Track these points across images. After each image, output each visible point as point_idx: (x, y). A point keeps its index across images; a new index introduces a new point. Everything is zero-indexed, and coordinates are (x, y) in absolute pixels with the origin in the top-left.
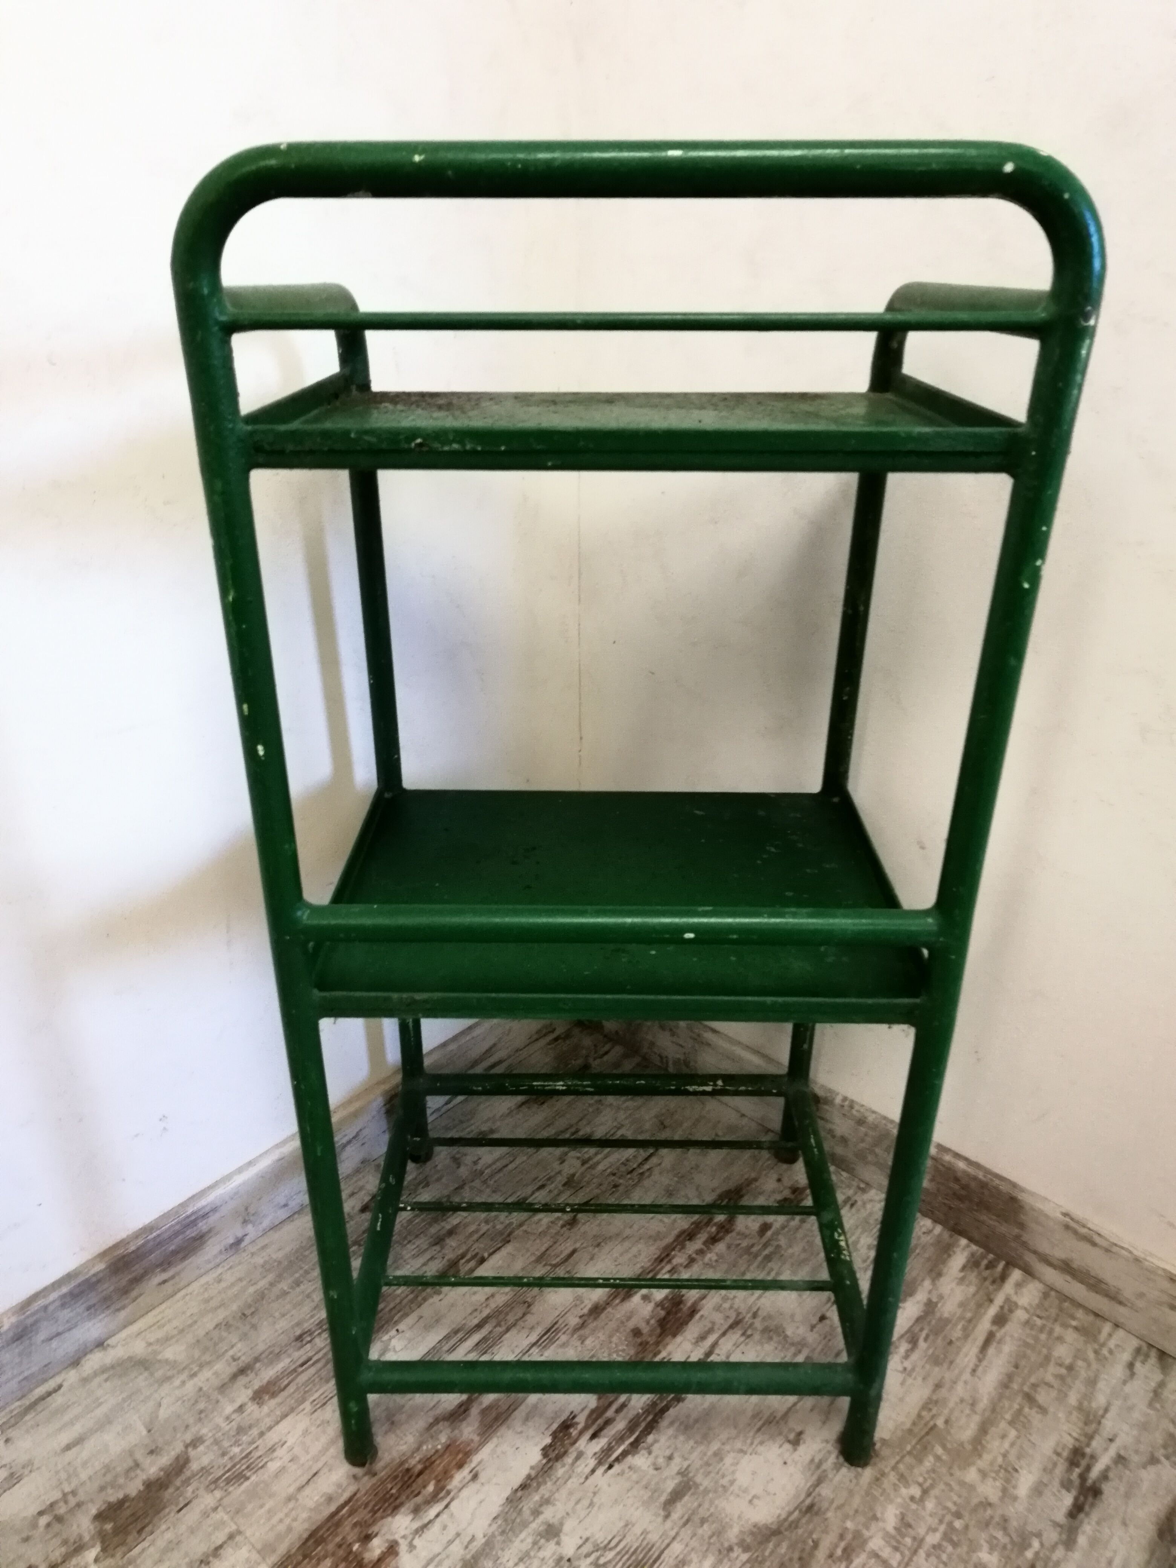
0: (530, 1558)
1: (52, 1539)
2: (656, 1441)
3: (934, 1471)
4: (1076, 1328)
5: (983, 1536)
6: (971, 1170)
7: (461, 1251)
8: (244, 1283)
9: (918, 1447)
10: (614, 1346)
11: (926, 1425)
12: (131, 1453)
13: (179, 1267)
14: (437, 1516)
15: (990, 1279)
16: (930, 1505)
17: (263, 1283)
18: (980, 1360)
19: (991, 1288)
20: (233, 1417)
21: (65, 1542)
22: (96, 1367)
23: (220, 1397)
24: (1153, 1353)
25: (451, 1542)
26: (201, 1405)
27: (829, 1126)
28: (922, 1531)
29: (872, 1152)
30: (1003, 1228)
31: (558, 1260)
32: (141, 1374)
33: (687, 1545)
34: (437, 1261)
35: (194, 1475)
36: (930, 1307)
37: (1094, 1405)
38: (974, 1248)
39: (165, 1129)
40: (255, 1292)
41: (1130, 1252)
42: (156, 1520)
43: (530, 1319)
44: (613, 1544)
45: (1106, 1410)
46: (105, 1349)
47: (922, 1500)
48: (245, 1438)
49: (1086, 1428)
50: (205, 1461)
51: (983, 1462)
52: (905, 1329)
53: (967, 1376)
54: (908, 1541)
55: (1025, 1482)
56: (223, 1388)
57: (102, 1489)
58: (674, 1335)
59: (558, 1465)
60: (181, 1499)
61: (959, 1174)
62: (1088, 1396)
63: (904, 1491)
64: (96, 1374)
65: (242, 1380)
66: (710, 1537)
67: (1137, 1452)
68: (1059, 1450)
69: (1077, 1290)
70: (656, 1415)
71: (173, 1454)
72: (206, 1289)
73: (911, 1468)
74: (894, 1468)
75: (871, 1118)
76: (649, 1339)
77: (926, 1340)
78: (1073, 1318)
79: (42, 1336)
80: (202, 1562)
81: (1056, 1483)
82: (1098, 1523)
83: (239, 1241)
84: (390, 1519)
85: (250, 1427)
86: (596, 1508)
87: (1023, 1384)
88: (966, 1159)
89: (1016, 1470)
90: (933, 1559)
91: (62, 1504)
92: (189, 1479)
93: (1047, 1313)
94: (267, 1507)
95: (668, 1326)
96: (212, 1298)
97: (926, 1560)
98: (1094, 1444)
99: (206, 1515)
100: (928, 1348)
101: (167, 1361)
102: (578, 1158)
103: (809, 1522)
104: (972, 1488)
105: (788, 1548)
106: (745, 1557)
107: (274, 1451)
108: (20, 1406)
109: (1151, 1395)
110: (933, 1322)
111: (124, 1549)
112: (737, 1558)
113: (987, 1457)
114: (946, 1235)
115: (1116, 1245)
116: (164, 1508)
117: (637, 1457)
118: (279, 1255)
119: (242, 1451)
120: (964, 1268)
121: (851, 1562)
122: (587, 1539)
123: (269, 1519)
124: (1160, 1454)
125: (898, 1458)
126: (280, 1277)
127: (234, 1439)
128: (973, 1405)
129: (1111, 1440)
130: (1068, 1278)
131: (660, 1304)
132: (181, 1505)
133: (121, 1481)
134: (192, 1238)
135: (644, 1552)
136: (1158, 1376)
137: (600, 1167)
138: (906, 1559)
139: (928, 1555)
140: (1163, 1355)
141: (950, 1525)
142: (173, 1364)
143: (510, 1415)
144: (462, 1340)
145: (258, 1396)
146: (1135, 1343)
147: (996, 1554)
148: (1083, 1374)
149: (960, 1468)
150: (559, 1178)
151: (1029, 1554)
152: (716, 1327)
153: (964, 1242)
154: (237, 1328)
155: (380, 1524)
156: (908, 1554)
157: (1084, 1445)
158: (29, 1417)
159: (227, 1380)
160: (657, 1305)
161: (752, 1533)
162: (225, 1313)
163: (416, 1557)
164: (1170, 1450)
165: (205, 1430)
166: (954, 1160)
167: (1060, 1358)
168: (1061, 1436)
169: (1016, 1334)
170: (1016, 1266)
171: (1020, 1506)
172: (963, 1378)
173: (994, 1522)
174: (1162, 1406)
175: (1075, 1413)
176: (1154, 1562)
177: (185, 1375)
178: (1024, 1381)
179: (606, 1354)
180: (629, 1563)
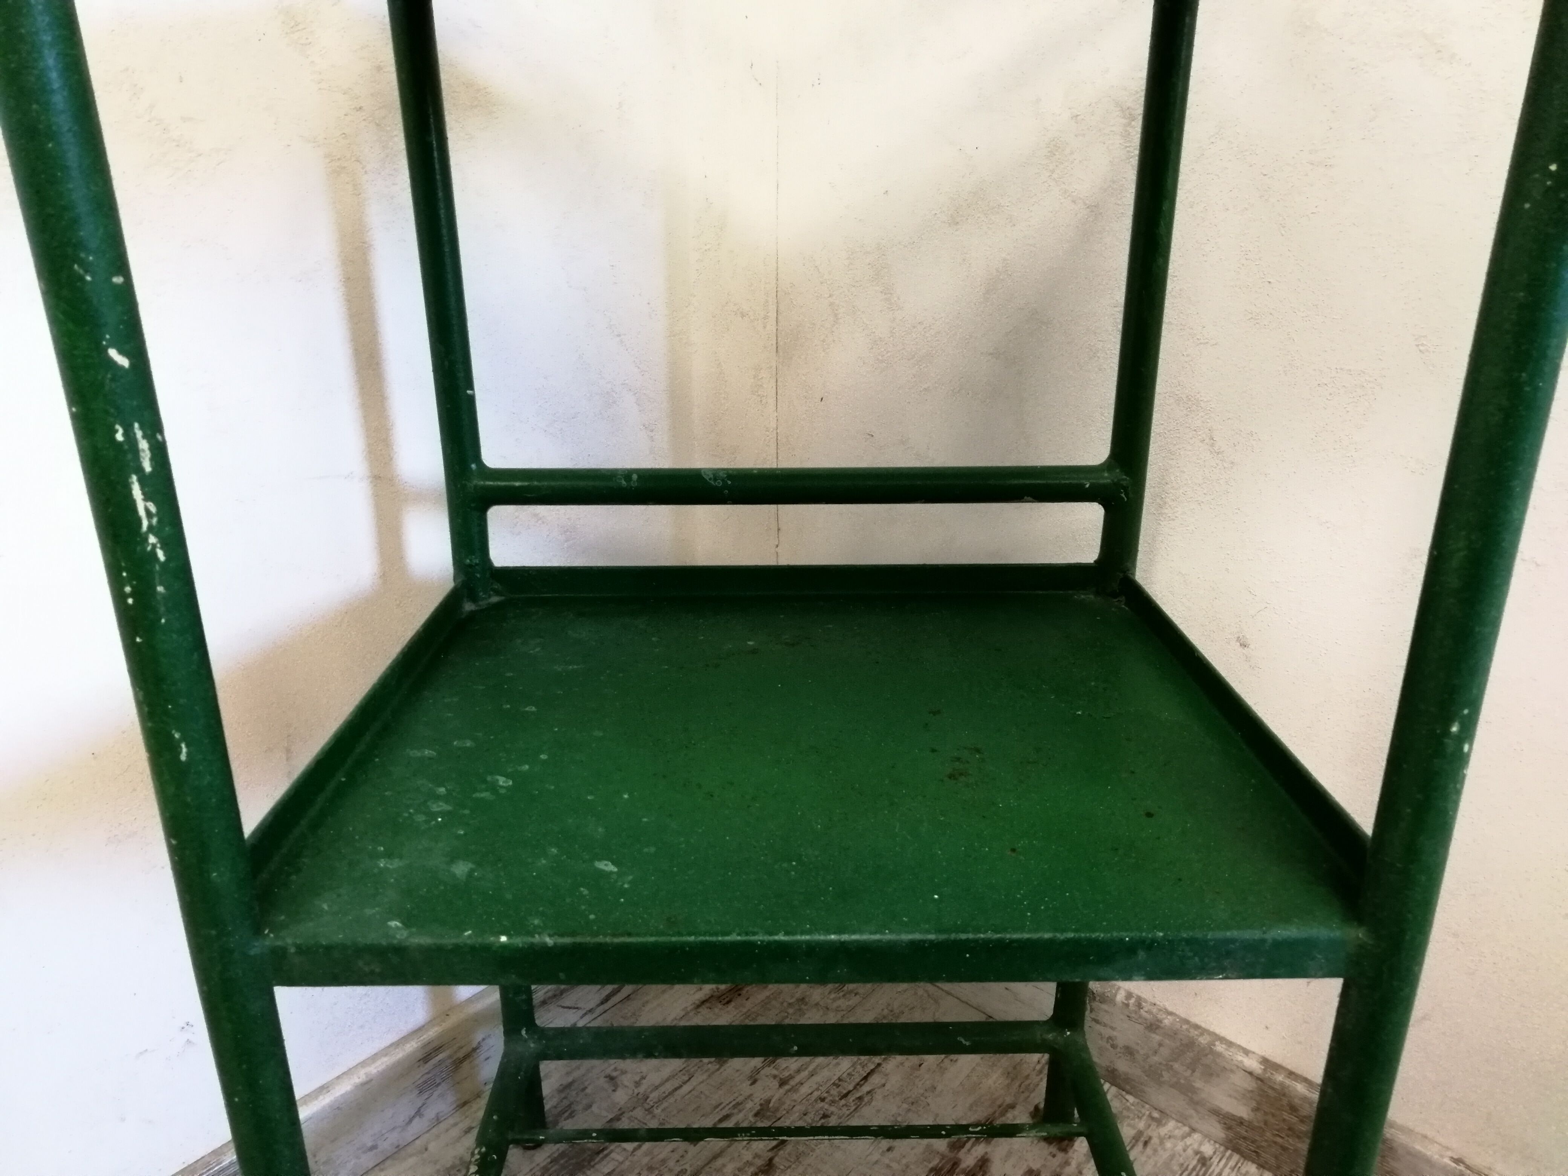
27: (1107, 1032)
29: (1170, 1068)
39: (189, 1042)
61: (1297, 1101)
75: (1167, 1021)
102: (775, 1077)
137: (804, 1090)
150: (749, 1105)
166: (1288, 1082)
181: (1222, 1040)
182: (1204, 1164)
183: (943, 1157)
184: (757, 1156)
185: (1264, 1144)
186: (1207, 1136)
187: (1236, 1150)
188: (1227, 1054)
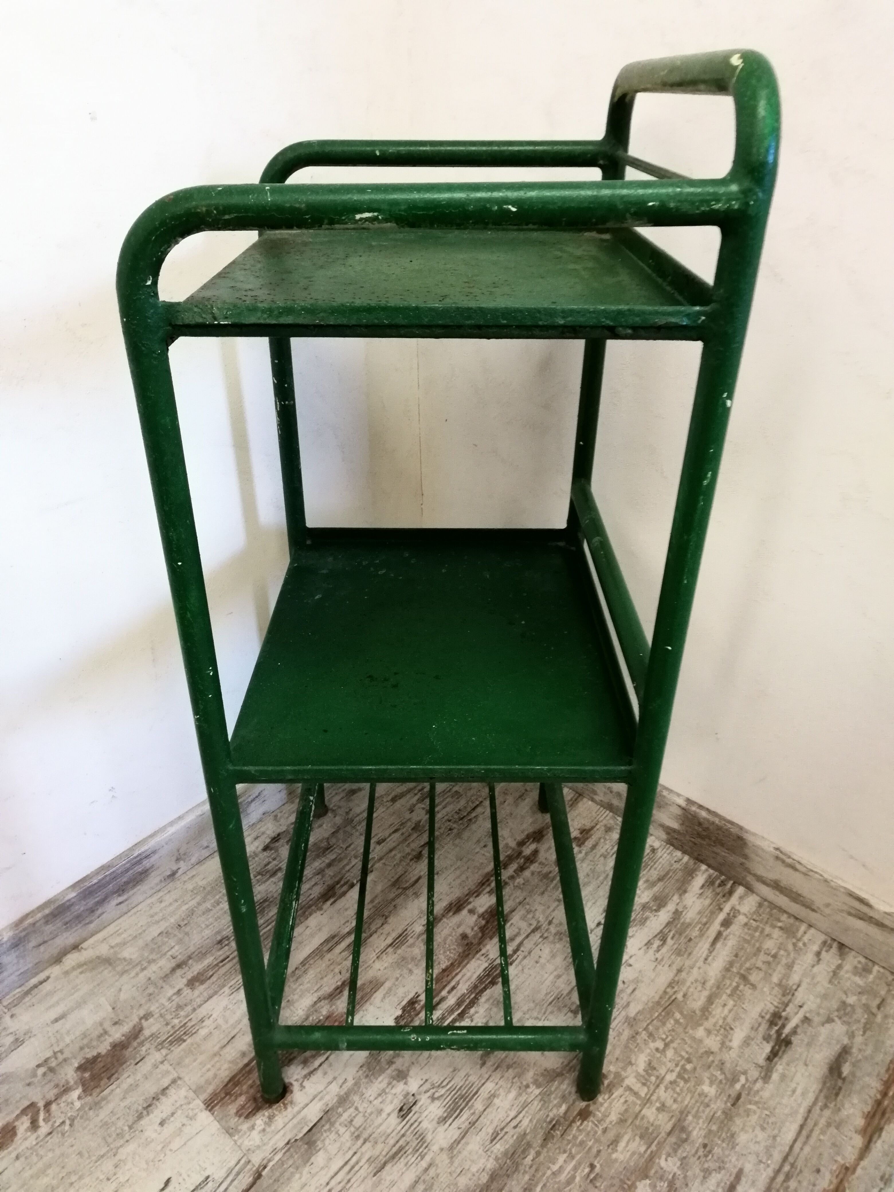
0: (386, 1094)
1: (46, 1084)
2: (476, 1012)
3: (673, 1030)
4: (781, 928)
5: (706, 1076)
6: (711, 818)
7: (337, 879)
8: (179, 903)
9: (663, 1014)
10: (447, 946)
11: (669, 998)
12: (101, 1024)
13: (131, 893)
14: (320, 1065)
15: (721, 894)
16: (670, 1053)
17: (193, 903)
18: (711, 952)
19: (722, 900)
20: (174, 998)
21: (57, 1086)
22: (73, 964)
23: (164, 985)
24: (835, 945)
25: (330, 1083)
26: (151, 989)
28: (662, 1071)
30: (732, 858)
31: (408, 884)
32: (106, 969)
33: (497, 1084)
34: (319, 886)
35: (146, 1039)
36: (677, 914)
37: (791, 983)
38: (711, 871)
39: (114, 797)
40: (187, 909)
41: (821, 875)
42: (121, 1069)
43: (387, 928)
44: (444, 1083)
45: (799, 986)
46: (79, 951)
47: (663, 1051)
48: (182, 1013)
49: (784, 999)
50: (154, 1029)
51: (709, 1024)
52: (658, 931)
53: (700, 963)
54: (653, 1079)
55: (738, 1037)
56: (166, 978)
57: (81, 1049)
58: (491, 937)
60: (138, 1056)
62: (786, 976)
63: (652, 1045)
64: (74, 969)
65: (179, 972)
66: (514, 1078)
67: (818, 1014)
68: (763, 1014)
69: (782, 901)
70: (477, 994)
71: (131, 1025)
72: (151, 907)
73: (657, 1029)
74: (646, 1029)
76: (473, 941)
77: (672, 938)
78: (779, 921)
79: (33, 943)
80: (154, 1098)
81: (760, 1037)
82: (788, 1064)
83: (174, 874)
84: (286, 1067)
85: (186, 1005)
86: (432, 1059)
87: (740, 969)
88: (708, 810)
89: (732, 1029)
90: (670, 1091)
91: (53, 1059)
92: (143, 1042)
93: (761, 918)
94: (199, 1061)
95: (487, 931)
96: (156, 914)
97: (665, 1092)
98: (788, 1009)
99: (156, 1066)
100: (674, 944)
101: (125, 959)
102: (424, 809)
104: (701, 1041)
106: (537, 1091)
107: (203, 1022)
108: (19, 992)
109: (832, 974)
110: (679, 926)
111: (98, 1090)
112: (532, 1092)
113: (712, 1021)
114: (692, 862)
115: (812, 871)
116: (126, 1062)
118: (204, 882)
119: (180, 1022)
120: (703, 887)
121: (612, 1095)
122: (427, 1081)
123: (201, 1069)
124: (834, 1016)
125: (648, 1022)
126: (204, 899)
127: (174, 1014)
128: (704, 983)
129: (801, 1007)
130: (777, 893)
131: (482, 916)
132: (138, 1060)
133: (95, 1043)
134: (138, 872)
135: (467, 1089)
136: (838, 961)
138: (651, 1092)
139: (666, 1088)
140: (842, 946)
141: (683, 1067)
142: (129, 962)
143: (372, 995)
144: (337, 943)
145: (191, 983)
146: (823, 937)
147: (714, 1086)
148: (784, 961)
149: (693, 1029)
150: (409, 824)
151: (738, 1086)
152: (522, 932)
153: (704, 867)
154: (175, 936)
156: (652, 1088)
157: (781, 1010)
158: (27, 999)
159: (168, 972)
160: (479, 917)
161: (542, 1075)
162: (167, 924)
163: (306, 1093)
164: (842, 1012)
165: (154, 1008)
166: (698, 810)
167: (768, 949)
168: (765, 1005)
169: (737, 933)
170: (740, 884)
171: (733, 1054)
172: (698, 965)
173: (714, 1065)
174: (839, 983)
175: (776, 988)
176: (825, 1091)
177: (138, 969)
178: (741, 966)
179: (442, 952)
180: (456, 1096)
181: (670, 790)
183: (513, 850)
184: (413, 850)
185: (685, 841)
186: (658, 838)
187: (672, 845)
188: (669, 797)
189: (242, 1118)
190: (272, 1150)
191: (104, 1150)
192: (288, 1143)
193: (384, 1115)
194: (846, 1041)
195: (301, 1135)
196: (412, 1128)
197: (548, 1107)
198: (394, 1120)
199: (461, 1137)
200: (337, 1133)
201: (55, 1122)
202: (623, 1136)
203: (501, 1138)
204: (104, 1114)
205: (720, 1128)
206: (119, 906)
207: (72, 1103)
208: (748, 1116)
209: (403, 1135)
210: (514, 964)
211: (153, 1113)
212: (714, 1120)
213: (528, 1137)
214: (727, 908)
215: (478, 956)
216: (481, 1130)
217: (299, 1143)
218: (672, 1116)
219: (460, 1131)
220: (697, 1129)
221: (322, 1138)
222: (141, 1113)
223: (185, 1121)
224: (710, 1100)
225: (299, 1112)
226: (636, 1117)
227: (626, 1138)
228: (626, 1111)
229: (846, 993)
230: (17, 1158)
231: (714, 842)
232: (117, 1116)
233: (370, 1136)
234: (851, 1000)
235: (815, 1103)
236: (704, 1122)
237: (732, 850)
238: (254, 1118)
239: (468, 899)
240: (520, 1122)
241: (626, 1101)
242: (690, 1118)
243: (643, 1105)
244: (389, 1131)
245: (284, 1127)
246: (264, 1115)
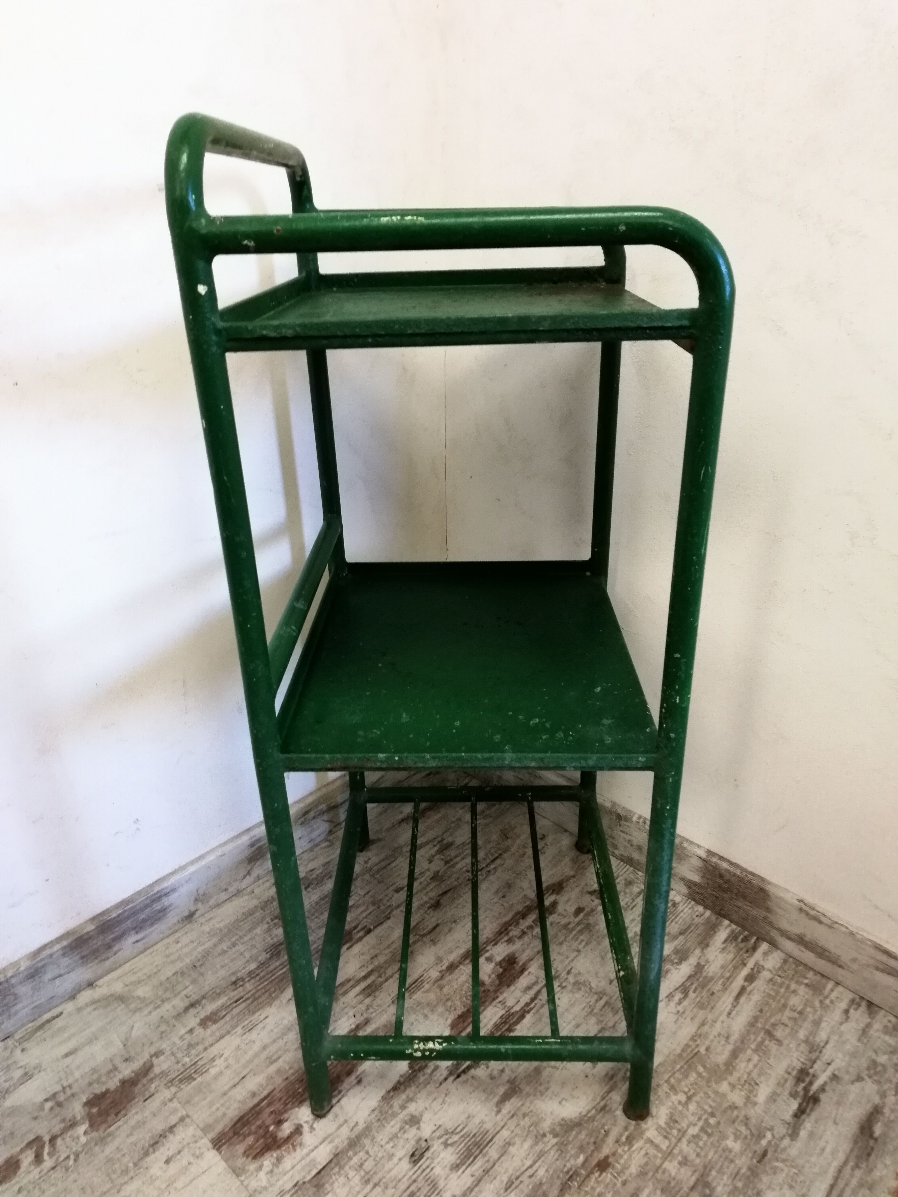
0: (398, 1138)
1: (53, 1118)
3: (696, 1084)
4: (807, 985)
5: (730, 1131)
6: (731, 869)
7: (353, 925)
8: (196, 943)
9: (685, 1066)
10: (464, 992)
11: (691, 1052)
12: (111, 1060)
13: (149, 930)
14: (331, 1108)
15: (745, 950)
16: (692, 1107)
17: (208, 945)
18: (735, 1007)
19: (745, 955)
20: (185, 1036)
21: (64, 1120)
22: (87, 1000)
23: (176, 1023)
24: (864, 1004)
25: (341, 1126)
26: (163, 1027)
27: (628, 837)
28: (684, 1125)
30: (755, 912)
31: (425, 932)
32: (120, 1006)
33: (512, 1132)
35: (156, 1076)
36: (699, 968)
37: (818, 1039)
38: (734, 926)
39: (138, 829)
40: (203, 950)
41: (847, 928)
42: (129, 1106)
44: (458, 1130)
45: (827, 1043)
46: (94, 988)
47: (686, 1104)
48: (193, 1052)
49: (810, 1055)
50: (165, 1067)
51: (732, 1079)
52: (680, 984)
53: (723, 1017)
54: (675, 1132)
55: (763, 1093)
56: (178, 1016)
57: (90, 1084)
58: (509, 986)
59: (421, 1074)
60: (147, 1092)
61: (723, 872)
62: (813, 1033)
63: (674, 1098)
64: (87, 1005)
65: (192, 1011)
66: (530, 1126)
67: (848, 1072)
68: (789, 1070)
69: (808, 957)
71: (142, 1062)
72: (168, 948)
73: (679, 1081)
74: (668, 1081)
76: (490, 988)
77: (694, 991)
78: (805, 977)
79: (48, 976)
80: (161, 1136)
81: (786, 1093)
82: (816, 1122)
83: (192, 914)
84: (297, 1109)
85: (197, 1044)
86: (447, 1104)
87: (765, 1024)
88: (729, 861)
89: (757, 1084)
90: (692, 1145)
91: (62, 1094)
92: (153, 1079)
93: (786, 974)
94: (209, 1099)
95: (504, 979)
96: (172, 954)
97: (688, 1146)
98: (816, 1066)
99: (164, 1103)
100: (697, 997)
101: (139, 998)
102: (442, 859)
103: (603, 1117)
104: (724, 1095)
105: (587, 1135)
106: (555, 1141)
107: (214, 1061)
108: (32, 1027)
109: (860, 1032)
110: (701, 979)
111: (104, 1126)
112: (548, 1142)
113: (736, 1075)
114: (714, 918)
115: (836, 923)
116: (134, 1098)
117: (478, 1069)
118: (222, 925)
119: (191, 1060)
120: (725, 941)
121: (632, 1147)
122: (440, 1126)
123: (210, 1108)
124: (864, 1074)
125: (670, 1074)
126: (221, 941)
127: (185, 1052)
128: (727, 1038)
130: (802, 948)
131: (500, 964)
132: (147, 1097)
133: (104, 1079)
134: (157, 910)
135: (481, 1136)
136: (867, 1020)
137: (459, 866)
138: (673, 1145)
139: (689, 1142)
141: (706, 1121)
142: (142, 1000)
144: (353, 987)
145: (204, 1023)
146: (851, 996)
147: (739, 1142)
148: (811, 1017)
149: (716, 1082)
150: (428, 873)
151: (764, 1142)
152: (540, 980)
153: (726, 922)
154: (189, 976)
155: (290, 1112)
156: (674, 1140)
157: (808, 1067)
158: (39, 1034)
159: (182, 1011)
160: (496, 965)
161: (560, 1125)
162: (181, 965)
163: (315, 1135)
164: (872, 1072)
165: (165, 1045)
166: (719, 862)
167: (794, 1006)
168: (792, 1061)
169: (762, 989)
170: (764, 940)
171: (759, 1109)
172: (721, 1019)
173: (739, 1120)
174: (868, 1041)
175: (803, 1045)
176: (856, 1150)
177: (151, 1007)
178: (767, 1021)
179: (458, 998)
180: (469, 1144)
181: (687, 840)
182: (674, 906)
183: (532, 901)
184: (431, 899)
185: (706, 895)
186: (679, 893)
187: (694, 900)
188: (689, 848)
189: (250, 1158)
190: (279, 1191)
191: (108, 1186)
192: (295, 1185)
193: (395, 1160)
194: (877, 1100)
195: (308, 1178)
196: (424, 1174)
197: (565, 1157)
198: (405, 1165)
199: (474, 1184)
200: (347, 1176)
201: (60, 1156)
202: (643, 1190)
203: (516, 1187)
204: (109, 1149)
205: (746, 1186)
206: (136, 944)
207: (78, 1138)
208: (775, 1173)
209: (414, 1181)
210: (532, 1012)
211: (159, 1149)
212: (738, 1178)
213: (545, 1187)
214: (751, 964)
215: (494, 1003)
216: (495, 1178)
217: (308, 1186)
218: (695, 1171)
219: (473, 1179)
220: (722, 1185)
221: (331, 1181)
222: (148, 1150)
223: (192, 1160)
224: (735, 1156)
225: (308, 1155)
226: (657, 1171)
227: (646, 1191)
228: (646, 1164)
229: (876, 1053)
230: (19, 1191)
231: (736, 894)
232: (123, 1153)
233: (380, 1180)
234: (882, 1059)
235: (846, 1163)
236: (728, 1178)
237: (754, 903)
238: (262, 1159)
239: (485, 948)
240: (536, 1171)
241: (647, 1154)
242: (714, 1173)
243: (664, 1159)
244: (400, 1176)
245: (293, 1168)
246: (272, 1156)
